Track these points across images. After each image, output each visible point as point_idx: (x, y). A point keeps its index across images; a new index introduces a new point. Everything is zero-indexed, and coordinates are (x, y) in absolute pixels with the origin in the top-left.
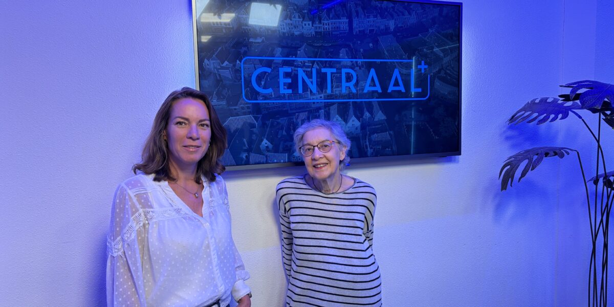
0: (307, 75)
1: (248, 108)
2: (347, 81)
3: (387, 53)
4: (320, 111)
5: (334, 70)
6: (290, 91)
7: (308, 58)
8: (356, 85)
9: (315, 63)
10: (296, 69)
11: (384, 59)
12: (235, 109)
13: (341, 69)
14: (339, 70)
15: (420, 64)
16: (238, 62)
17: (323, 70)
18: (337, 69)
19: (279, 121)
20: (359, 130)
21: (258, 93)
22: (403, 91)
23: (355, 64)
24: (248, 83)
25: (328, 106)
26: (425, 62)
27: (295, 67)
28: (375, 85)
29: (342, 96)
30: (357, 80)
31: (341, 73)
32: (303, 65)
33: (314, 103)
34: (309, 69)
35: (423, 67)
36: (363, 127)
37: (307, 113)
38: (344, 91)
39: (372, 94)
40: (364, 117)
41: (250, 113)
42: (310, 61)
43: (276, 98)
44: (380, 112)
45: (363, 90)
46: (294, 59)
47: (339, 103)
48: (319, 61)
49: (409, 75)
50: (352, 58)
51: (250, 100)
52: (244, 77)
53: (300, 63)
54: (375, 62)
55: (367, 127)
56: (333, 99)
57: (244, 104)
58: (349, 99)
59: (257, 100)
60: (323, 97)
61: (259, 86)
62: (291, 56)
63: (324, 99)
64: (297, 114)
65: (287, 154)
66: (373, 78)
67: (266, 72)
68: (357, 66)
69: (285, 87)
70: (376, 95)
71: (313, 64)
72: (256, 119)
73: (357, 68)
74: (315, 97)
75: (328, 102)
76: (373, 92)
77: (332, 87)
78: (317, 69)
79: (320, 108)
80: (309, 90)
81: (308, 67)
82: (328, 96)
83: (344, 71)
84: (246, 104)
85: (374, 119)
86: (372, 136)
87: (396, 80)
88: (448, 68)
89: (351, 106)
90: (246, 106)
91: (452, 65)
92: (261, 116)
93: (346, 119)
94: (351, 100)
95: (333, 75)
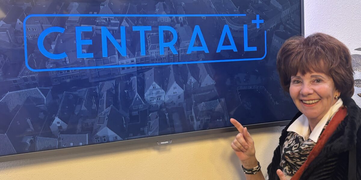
0: (113, 35)
1: (33, 79)
2: (166, 41)
3: (214, 7)
4: (132, 79)
5: (149, 28)
6: (91, 55)
7: (115, 13)
8: (178, 44)
9: (124, 20)
10: (99, 27)
11: (210, 14)
12: (15, 81)
13: (157, 27)
14: (155, 27)
15: (255, 19)
16: (19, 21)
17: (135, 29)
18: (152, 27)
19: (76, 93)
20: (182, 100)
21: (46, 59)
22: (235, 50)
23: (175, 21)
24: (32, 47)
25: (141, 71)
26: (260, 16)
27: (98, 25)
28: (200, 45)
29: (161, 59)
30: (178, 40)
31: (158, 31)
32: (108, 23)
33: (123, 69)
34: (117, 28)
35: (258, 22)
36: (187, 95)
37: (114, 82)
38: (163, 53)
39: (198, 55)
40: (188, 83)
41: (35, 85)
42: (117, 17)
43: (73, 64)
44: (208, 76)
45: (185, 51)
46: (95, 15)
47: (156, 67)
48: (129, 17)
49: (242, 31)
50: (171, 14)
51: (35, 68)
52: (28, 40)
53: (105, 21)
54: (200, 17)
55: (193, 95)
56: (148, 63)
57: (27, 74)
58: (169, 62)
59: (46, 68)
60: (135, 61)
61: (48, 51)
62: (92, 13)
63: (137, 64)
64: (101, 83)
65: (87, 135)
66: (197, 36)
67: (57, 33)
68: (178, 23)
69: (85, 51)
70: (202, 56)
71: (121, 22)
72: (45, 92)
73: (178, 25)
74: (124, 61)
75: (141, 67)
76: (199, 53)
77: (147, 48)
78: (126, 27)
79: (131, 75)
80: (116, 53)
81: (115, 25)
82: (142, 59)
83: (162, 29)
84: (30, 74)
85: (200, 85)
86: (198, 106)
87: (226, 38)
88: (288, 22)
89: (172, 71)
90: (30, 76)
91: (293, 19)
92: (52, 87)
93: (165, 86)
94: (172, 64)
95: (147, 34)
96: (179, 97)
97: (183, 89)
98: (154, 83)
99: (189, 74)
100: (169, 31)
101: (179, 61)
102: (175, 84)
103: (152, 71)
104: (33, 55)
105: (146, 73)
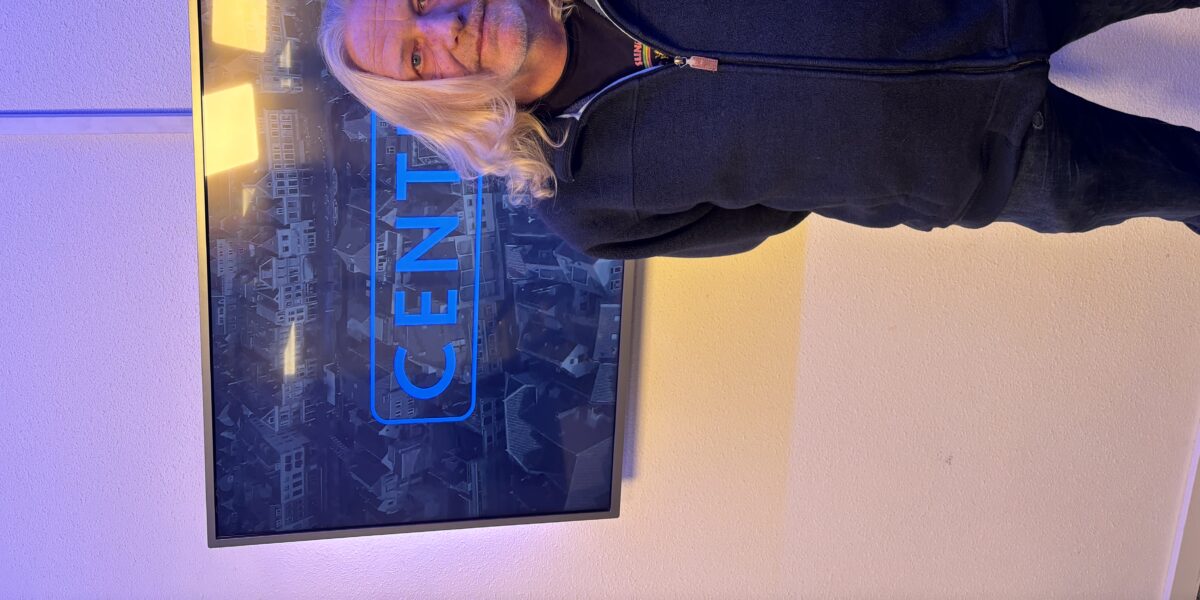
1: (487, 407)
7: (370, 240)
9: (383, 219)
10: (398, 277)
12: (490, 439)
13: (399, 138)
14: (400, 143)
16: (383, 432)
21: (455, 382)
24: (431, 408)
27: (392, 280)
32: (388, 254)
33: (484, 225)
34: (399, 237)
37: (508, 246)
41: (500, 404)
42: (377, 236)
43: (467, 333)
46: (371, 284)
48: (377, 208)
53: (385, 264)
57: (479, 418)
62: (367, 291)
63: (476, 192)
64: (508, 276)
65: (603, 306)
72: (514, 386)
78: (400, 215)
80: (450, 239)
84: (479, 412)
90: (482, 412)
92: (506, 373)
95: (414, 164)
104: (444, 407)
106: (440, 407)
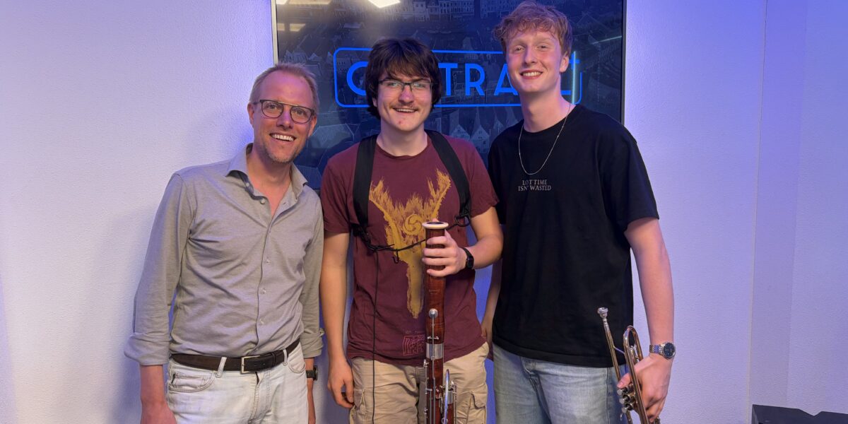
1: (343, 114)
2: (472, 81)
4: (437, 120)
5: (455, 66)
8: (484, 85)
12: (325, 116)
13: (464, 64)
14: (462, 65)
16: (329, 54)
17: (441, 66)
18: (459, 64)
21: (355, 95)
24: (342, 82)
25: (446, 112)
28: (508, 86)
29: (466, 100)
30: (486, 80)
31: (464, 69)
38: (468, 93)
39: (506, 98)
40: (494, 128)
41: (344, 121)
45: (493, 92)
47: (462, 109)
50: (478, 50)
51: (344, 104)
52: (337, 74)
56: (453, 103)
57: (337, 109)
58: (474, 103)
59: (354, 104)
60: (440, 101)
61: (356, 87)
63: (442, 104)
66: (506, 76)
68: (486, 60)
70: (510, 98)
72: (353, 129)
73: (486, 63)
75: (446, 108)
76: (507, 94)
77: (452, 88)
82: (447, 100)
83: (468, 67)
84: (340, 109)
88: (607, 64)
89: (478, 113)
91: (613, 60)
92: (359, 124)
93: (470, 130)
94: (478, 105)
95: (454, 72)
96: (484, 143)
97: (489, 133)
98: (459, 126)
99: (496, 118)
100: (476, 70)
101: (485, 103)
102: (481, 129)
103: (457, 113)
104: (342, 89)
105: (451, 115)
106: (342, 87)
